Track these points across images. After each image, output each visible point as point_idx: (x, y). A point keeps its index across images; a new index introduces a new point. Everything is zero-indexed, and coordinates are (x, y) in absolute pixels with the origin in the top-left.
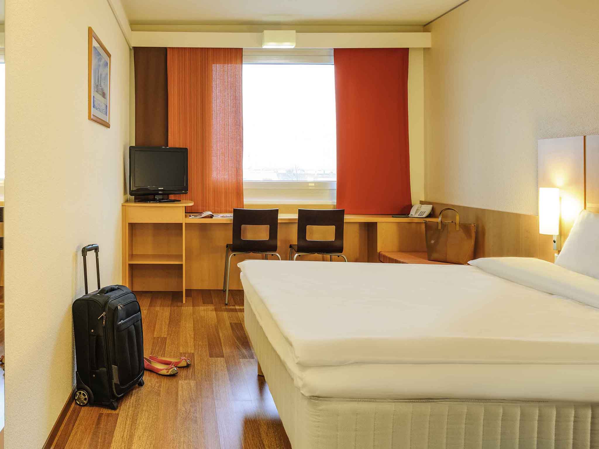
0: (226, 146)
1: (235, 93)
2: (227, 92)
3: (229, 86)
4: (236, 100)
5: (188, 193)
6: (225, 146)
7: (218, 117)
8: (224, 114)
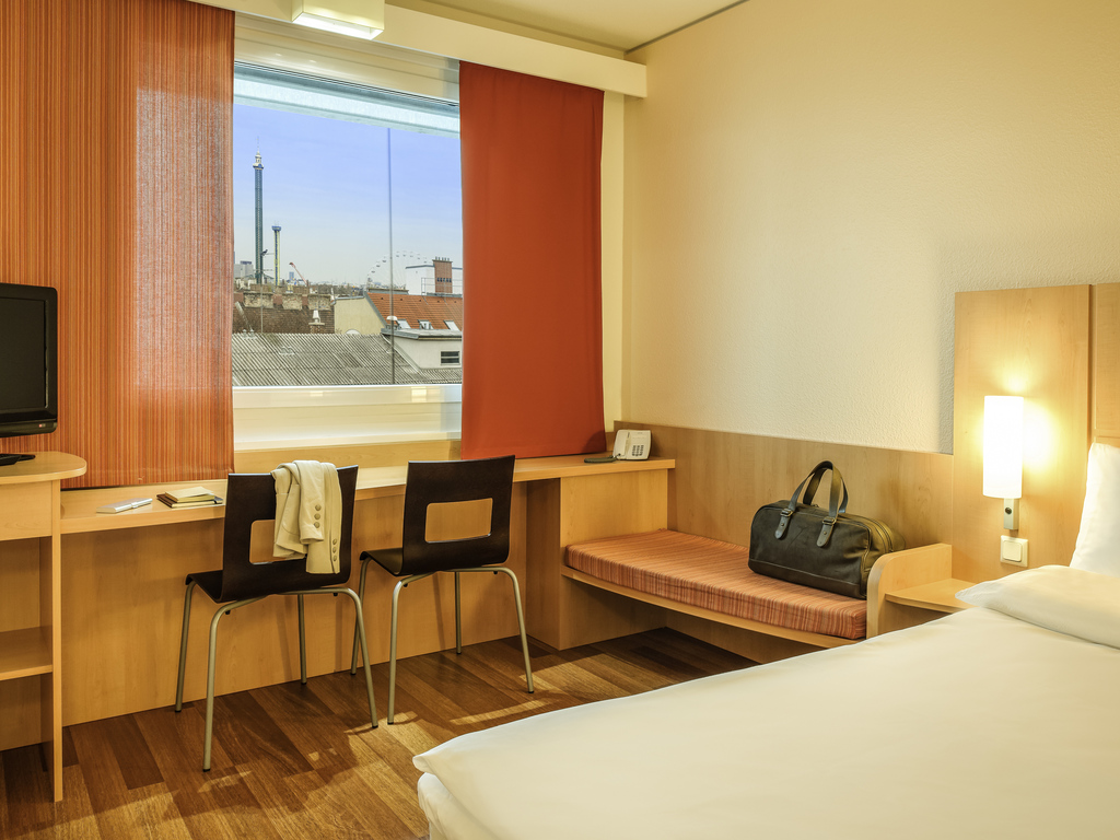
0: (183, 289)
1: (212, 135)
2: (186, 132)
3: (193, 114)
4: (212, 157)
5: (58, 429)
6: (177, 288)
7: (159, 203)
8: (178, 194)
